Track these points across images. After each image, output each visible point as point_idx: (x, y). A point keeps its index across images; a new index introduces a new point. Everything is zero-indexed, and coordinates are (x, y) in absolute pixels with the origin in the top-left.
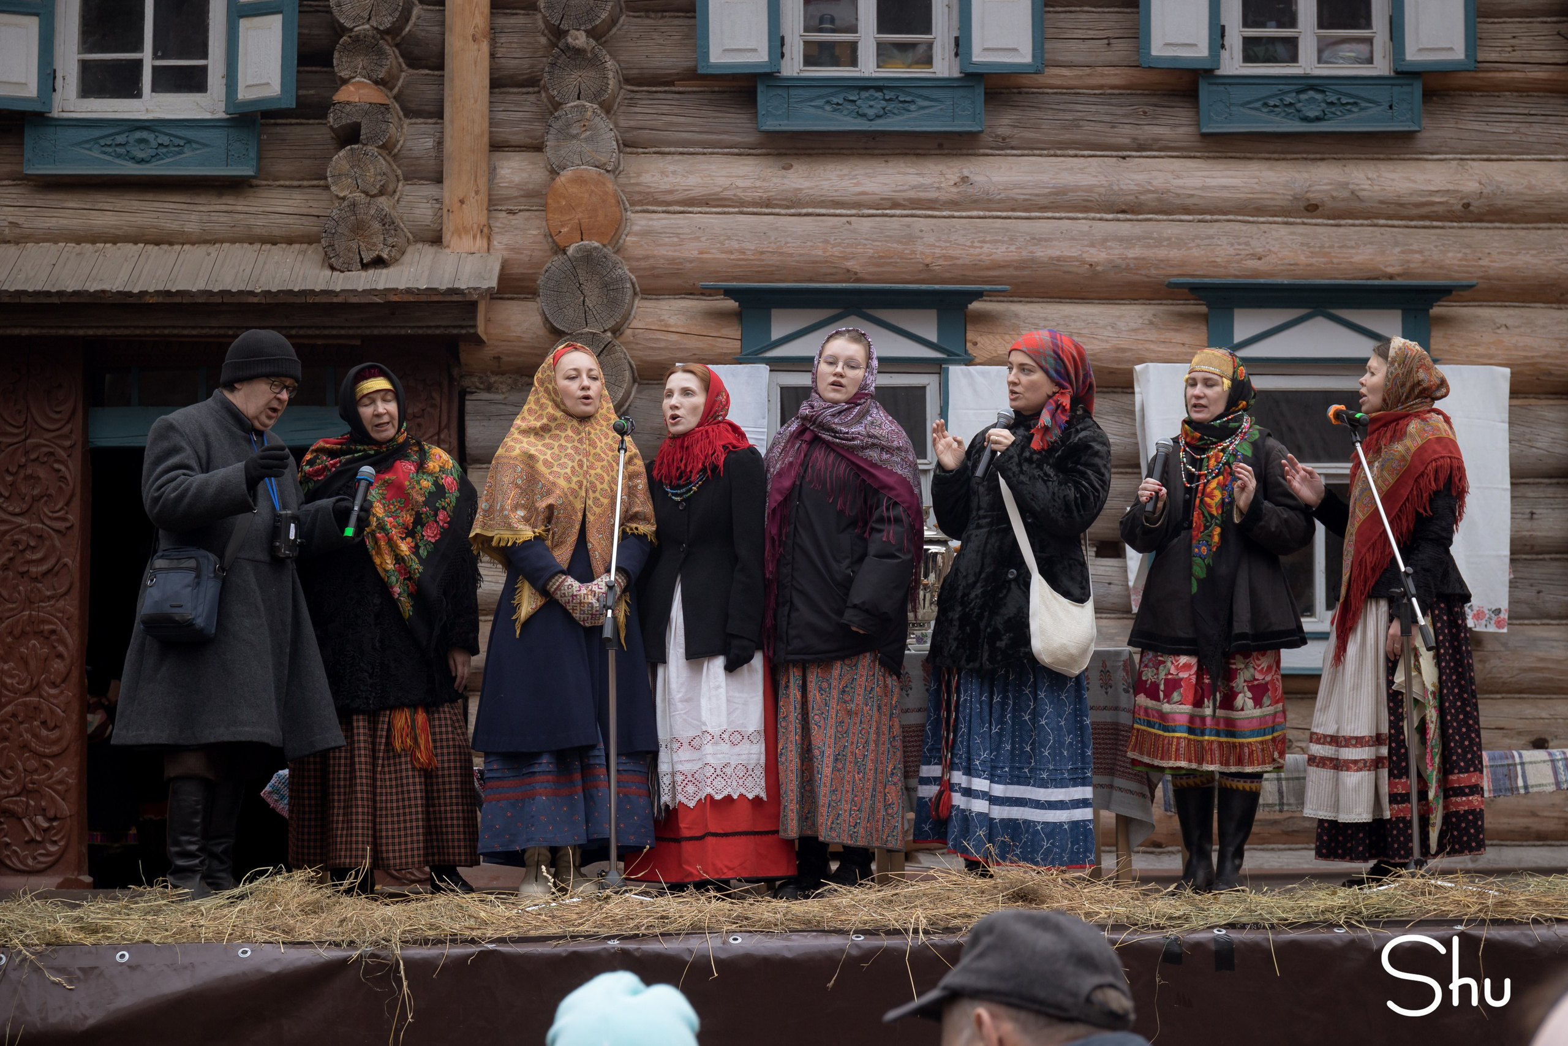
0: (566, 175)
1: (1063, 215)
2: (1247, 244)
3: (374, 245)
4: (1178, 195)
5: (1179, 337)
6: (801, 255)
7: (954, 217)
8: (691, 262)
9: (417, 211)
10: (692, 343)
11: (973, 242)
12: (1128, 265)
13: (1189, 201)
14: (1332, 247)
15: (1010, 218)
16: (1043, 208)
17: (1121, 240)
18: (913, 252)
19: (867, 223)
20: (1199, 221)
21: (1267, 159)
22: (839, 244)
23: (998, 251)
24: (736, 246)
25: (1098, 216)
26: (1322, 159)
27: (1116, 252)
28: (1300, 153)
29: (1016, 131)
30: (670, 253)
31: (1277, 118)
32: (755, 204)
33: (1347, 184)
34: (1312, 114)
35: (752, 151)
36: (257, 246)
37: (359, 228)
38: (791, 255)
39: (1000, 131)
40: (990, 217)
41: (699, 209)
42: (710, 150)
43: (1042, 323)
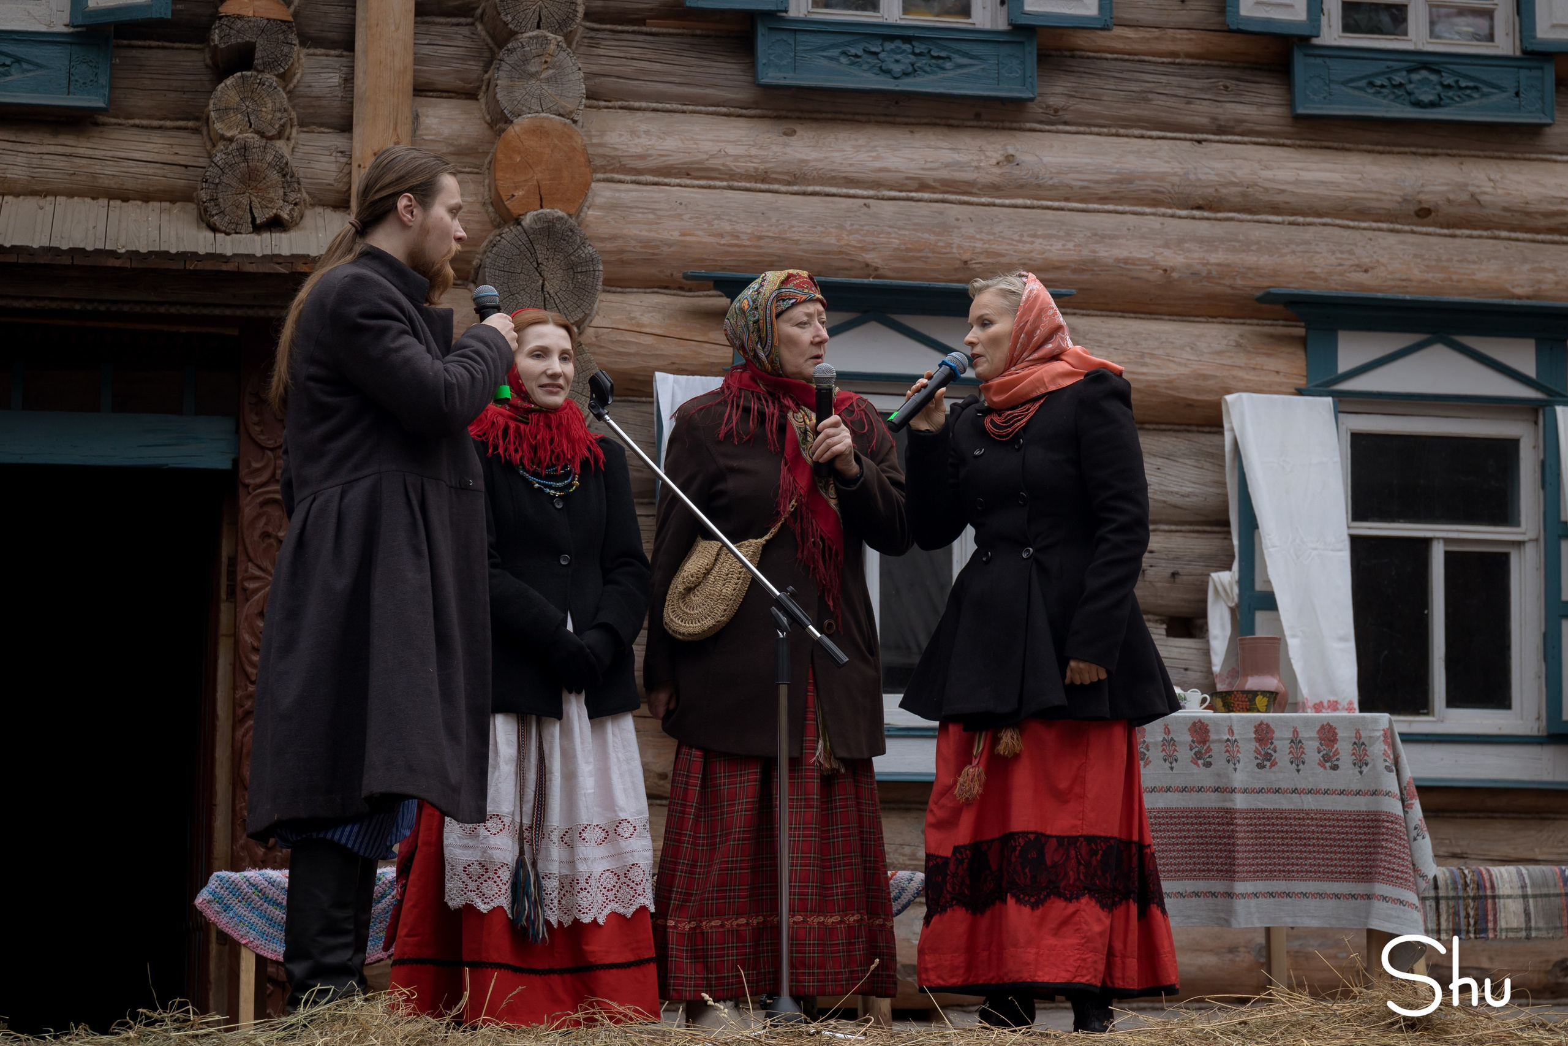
0: (521, 124)
1: (1127, 208)
2: (1351, 252)
3: (271, 200)
4: (1266, 190)
5: (1272, 363)
6: (809, 243)
7: (994, 205)
8: (670, 245)
9: (317, 166)
10: (671, 349)
11: (1022, 236)
12: (1209, 272)
13: (1279, 198)
14: (1450, 260)
15: (1062, 209)
16: (1103, 199)
17: (1201, 241)
18: (949, 245)
19: (889, 208)
20: (1290, 224)
21: (1369, 152)
22: (857, 231)
23: (1053, 248)
24: (728, 227)
25: (1170, 211)
26: (1434, 155)
27: (1196, 255)
28: (1409, 146)
29: (1072, 101)
30: (644, 233)
31: (1385, 102)
32: (748, 177)
33: (1466, 185)
34: (1426, 98)
35: (744, 112)
36: (103, 202)
37: (251, 179)
38: (797, 242)
39: (1053, 101)
40: (1038, 207)
41: (678, 181)
42: (691, 108)
43: (1106, 341)
